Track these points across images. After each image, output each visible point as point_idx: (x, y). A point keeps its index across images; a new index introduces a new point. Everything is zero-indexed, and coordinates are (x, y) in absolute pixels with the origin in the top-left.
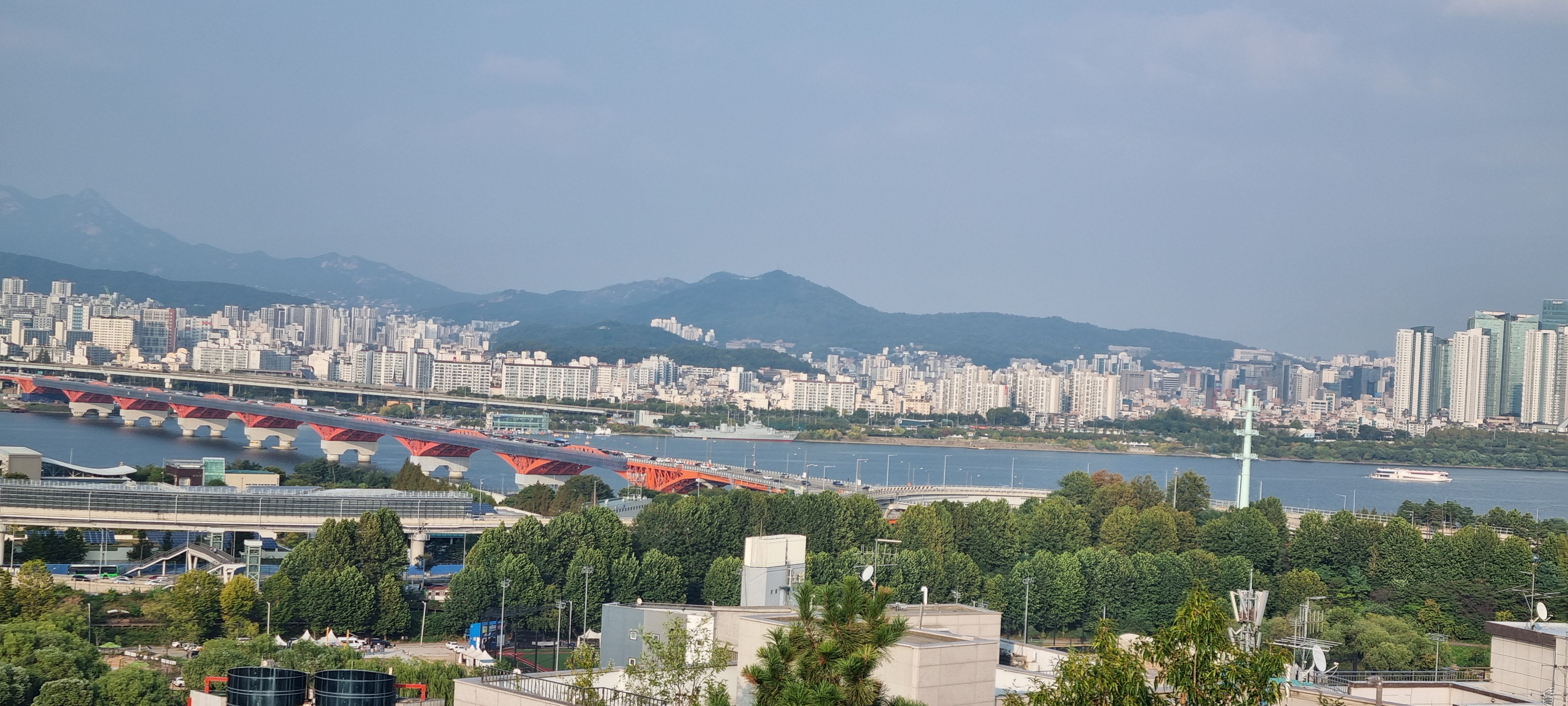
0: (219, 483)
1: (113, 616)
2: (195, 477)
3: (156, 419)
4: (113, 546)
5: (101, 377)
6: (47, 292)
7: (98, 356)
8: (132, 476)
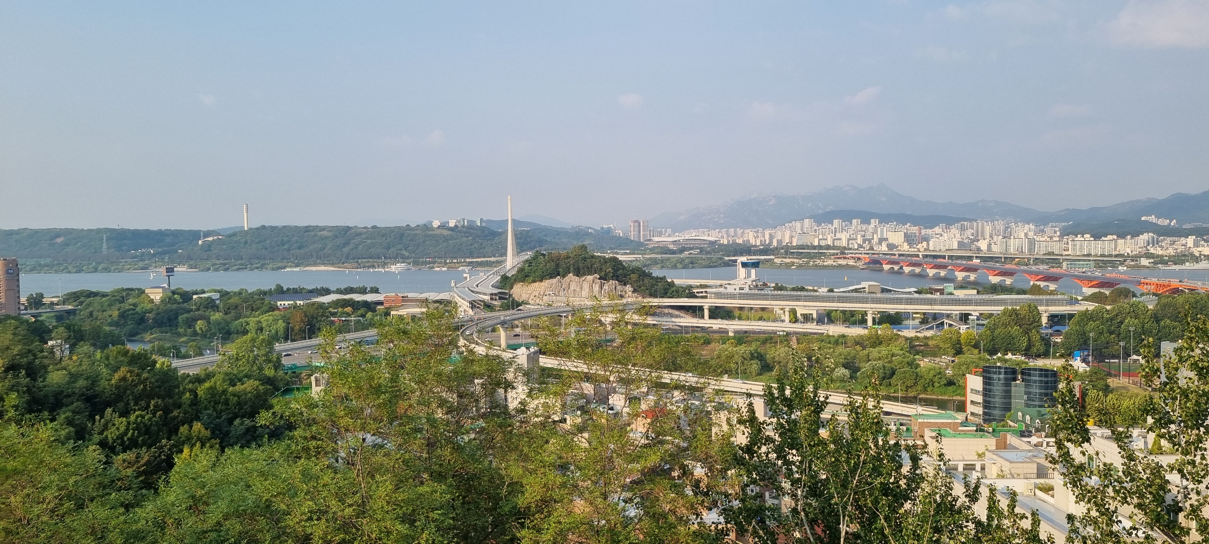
0: (951, 294)
1: (917, 345)
2: (942, 292)
3: (918, 270)
4: (914, 319)
5: (895, 255)
6: (869, 224)
7: (891, 246)
8: (916, 292)
